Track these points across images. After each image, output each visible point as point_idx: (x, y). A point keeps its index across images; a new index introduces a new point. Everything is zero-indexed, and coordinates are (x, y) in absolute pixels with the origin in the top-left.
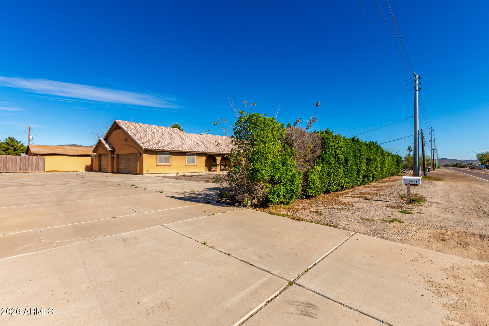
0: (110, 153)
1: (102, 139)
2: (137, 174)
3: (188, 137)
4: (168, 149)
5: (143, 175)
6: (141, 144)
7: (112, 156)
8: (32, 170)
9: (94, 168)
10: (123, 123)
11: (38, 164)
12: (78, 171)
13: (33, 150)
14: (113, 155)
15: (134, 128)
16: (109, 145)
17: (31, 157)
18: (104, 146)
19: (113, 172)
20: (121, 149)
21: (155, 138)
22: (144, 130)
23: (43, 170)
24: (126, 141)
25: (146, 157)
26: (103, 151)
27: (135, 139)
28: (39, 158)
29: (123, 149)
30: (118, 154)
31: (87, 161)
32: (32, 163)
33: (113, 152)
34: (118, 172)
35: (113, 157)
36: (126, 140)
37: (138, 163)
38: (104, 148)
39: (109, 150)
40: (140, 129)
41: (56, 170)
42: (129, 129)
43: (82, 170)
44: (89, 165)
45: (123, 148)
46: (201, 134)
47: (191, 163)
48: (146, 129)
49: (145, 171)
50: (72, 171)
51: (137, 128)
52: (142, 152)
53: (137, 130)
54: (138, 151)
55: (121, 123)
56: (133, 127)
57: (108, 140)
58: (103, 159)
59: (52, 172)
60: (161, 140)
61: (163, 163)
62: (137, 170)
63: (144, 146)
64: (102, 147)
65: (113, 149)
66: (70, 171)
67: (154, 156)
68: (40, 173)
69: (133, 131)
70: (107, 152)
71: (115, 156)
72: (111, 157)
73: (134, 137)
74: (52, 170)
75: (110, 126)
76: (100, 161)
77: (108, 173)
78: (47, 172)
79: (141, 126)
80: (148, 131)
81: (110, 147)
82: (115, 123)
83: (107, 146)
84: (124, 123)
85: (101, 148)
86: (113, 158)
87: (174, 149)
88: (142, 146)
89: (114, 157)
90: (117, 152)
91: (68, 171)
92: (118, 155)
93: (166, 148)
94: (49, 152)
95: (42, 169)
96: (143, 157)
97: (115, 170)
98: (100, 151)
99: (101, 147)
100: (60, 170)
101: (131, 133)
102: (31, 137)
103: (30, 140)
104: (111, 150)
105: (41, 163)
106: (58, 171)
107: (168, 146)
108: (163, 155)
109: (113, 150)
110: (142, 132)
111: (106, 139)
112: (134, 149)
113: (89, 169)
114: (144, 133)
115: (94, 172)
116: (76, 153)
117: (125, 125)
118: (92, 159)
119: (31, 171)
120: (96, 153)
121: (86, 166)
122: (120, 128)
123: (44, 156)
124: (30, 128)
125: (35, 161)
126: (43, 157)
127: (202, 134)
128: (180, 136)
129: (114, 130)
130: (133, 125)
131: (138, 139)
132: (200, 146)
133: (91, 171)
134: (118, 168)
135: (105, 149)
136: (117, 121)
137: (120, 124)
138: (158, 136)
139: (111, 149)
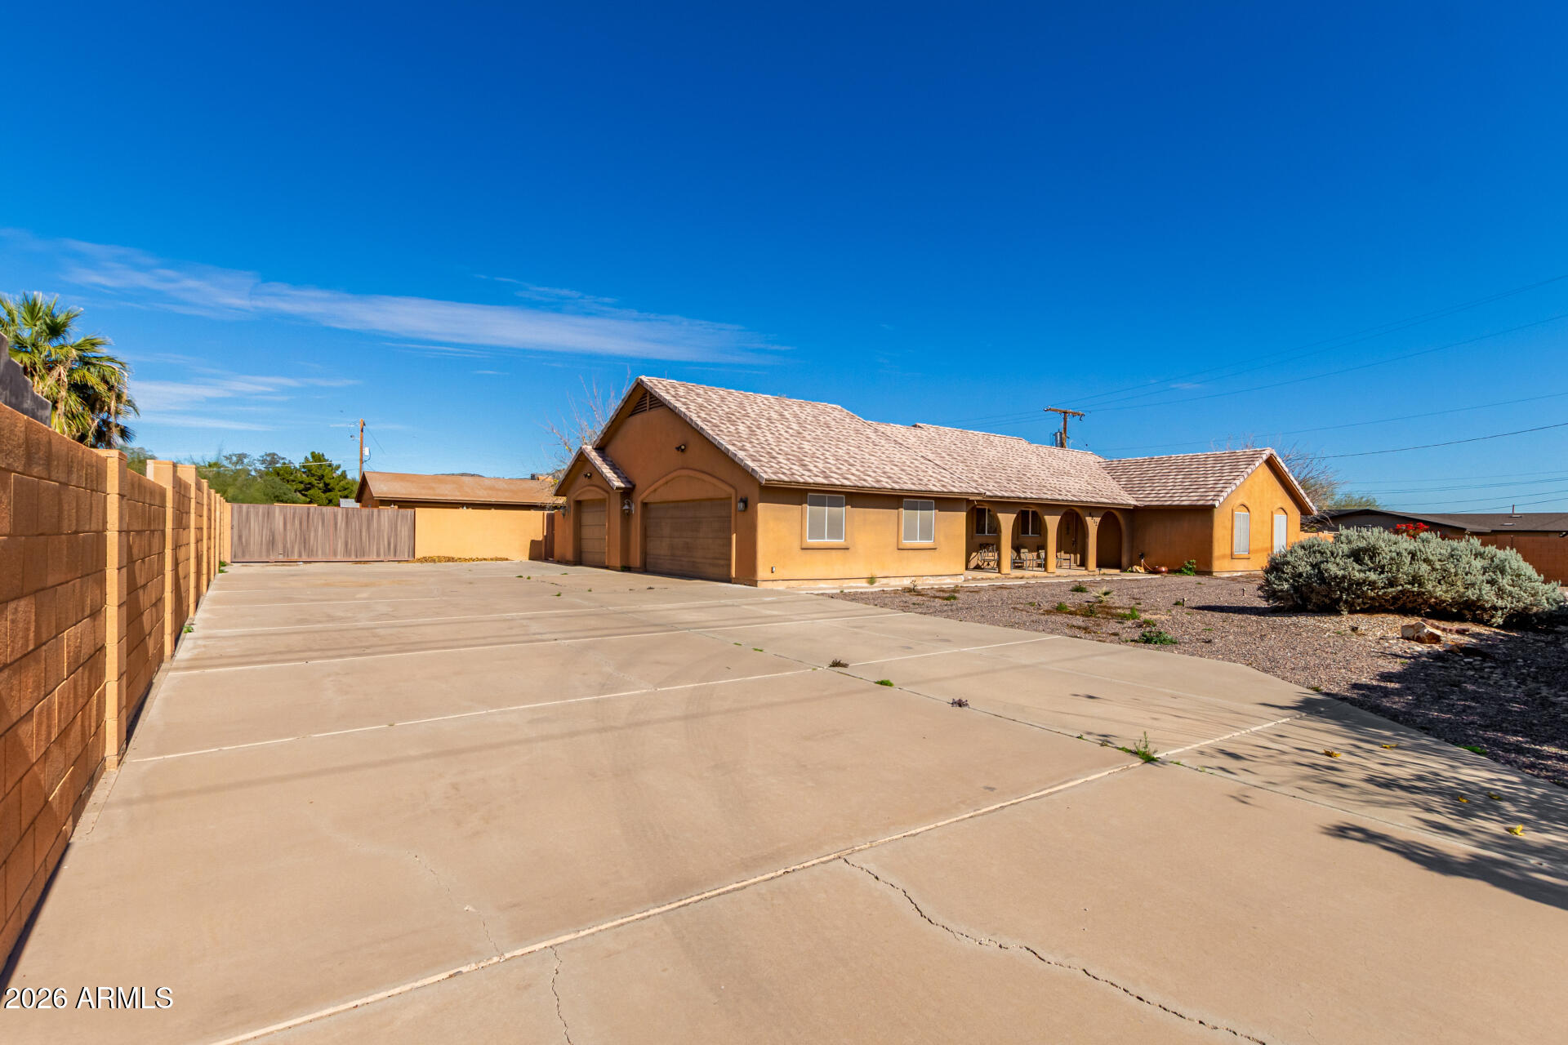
0: (619, 496)
1: (589, 448)
2: (729, 581)
3: (888, 438)
4: (847, 483)
5: (756, 586)
6: (749, 463)
7: (626, 507)
8: (378, 555)
9: (558, 551)
10: (665, 387)
11: (396, 535)
12: (507, 559)
13: (378, 489)
14: (629, 504)
15: (705, 404)
16: (614, 468)
17: (375, 510)
18: (595, 472)
19: (626, 568)
20: (661, 482)
21: (783, 439)
22: (739, 412)
23: (409, 556)
24: (679, 452)
25: (768, 515)
26: (589, 491)
27: (724, 443)
28: (397, 516)
29: (667, 483)
30: (645, 501)
31: (534, 525)
32: (379, 530)
33: (627, 494)
34: (645, 569)
35: (627, 514)
36: (683, 447)
37: (734, 536)
38: (595, 480)
39: (618, 488)
40: (725, 408)
41: (446, 555)
42: (692, 407)
43: (519, 554)
44: (540, 538)
45: (669, 477)
46: (915, 426)
47: (916, 540)
48: (741, 405)
49: (762, 572)
50: (492, 559)
51: (714, 406)
52: (755, 492)
53: (717, 412)
54: (732, 491)
55: (660, 386)
56: (700, 400)
57: (610, 450)
58: (589, 518)
59: (434, 561)
60: (806, 446)
61: (824, 538)
62: (729, 566)
63: (765, 472)
64: (590, 477)
65: (630, 482)
66: (485, 559)
67: (793, 510)
68: (401, 564)
69: (706, 414)
70: (606, 495)
71: (636, 509)
72: (623, 511)
73: (718, 435)
74: (434, 553)
75: (620, 402)
76: (578, 526)
77: (607, 568)
78: (421, 560)
79: (723, 399)
80: (752, 415)
81: (619, 477)
82: (640, 385)
83: (607, 471)
84: (668, 387)
85: (582, 480)
86: (626, 516)
87: (864, 480)
88: (757, 468)
89: (630, 510)
90: (645, 494)
91: (481, 560)
92: (645, 505)
93: (837, 479)
94: (421, 494)
95: (406, 550)
96: (756, 512)
97: (636, 559)
98: (579, 492)
99: (586, 476)
100: (456, 556)
101: (704, 420)
102: (366, 451)
103: (364, 458)
104: (622, 485)
105: (404, 532)
106: (453, 558)
107: (839, 469)
108: (824, 505)
109: (629, 486)
110: (733, 417)
111: (601, 449)
112: (714, 481)
113: (542, 551)
114: (743, 423)
115: (559, 562)
116: (493, 499)
117: (673, 393)
118: (551, 520)
119: (375, 558)
120: (565, 498)
121: (533, 542)
122: (658, 403)
123: (413, 507)
124: (364, 425)
125: (386, 523)
126: (409, 511)
127: (919, 427)
128: (857, 431)
129: (630, 415)
130: (698, 395)
131: (734, 445)
132: (944, 471)
133: (546, 560)
134: (645, 553)
135: (598, 483)
136: (644, 378)
137: (657, 390)
138: (791, 431)
139: (622, 482)
